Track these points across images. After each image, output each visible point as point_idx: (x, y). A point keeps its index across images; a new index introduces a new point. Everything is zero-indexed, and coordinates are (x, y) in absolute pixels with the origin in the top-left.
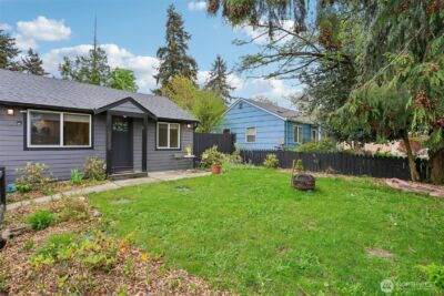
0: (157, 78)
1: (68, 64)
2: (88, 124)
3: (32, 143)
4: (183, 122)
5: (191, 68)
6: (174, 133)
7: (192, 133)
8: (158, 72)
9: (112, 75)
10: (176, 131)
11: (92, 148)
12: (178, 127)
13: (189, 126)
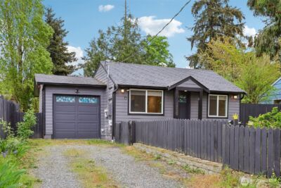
0: (192, 40)
2: (161, 98)
3: (132, 111)
4: (230, 94)
5: (236, 22)
6: (222, 104)
7: (238, 103)
10: (224, 101)
11: (163, 115)
12: (226, 98)
13: (236, 97)
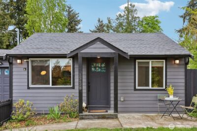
0: (184, 17)
1: (110, 22)
4: (168, 58)
8: (184, 11)
9: (140, 23)
10: (160, 68)
12: (162, 64)
13: (177, 62)
